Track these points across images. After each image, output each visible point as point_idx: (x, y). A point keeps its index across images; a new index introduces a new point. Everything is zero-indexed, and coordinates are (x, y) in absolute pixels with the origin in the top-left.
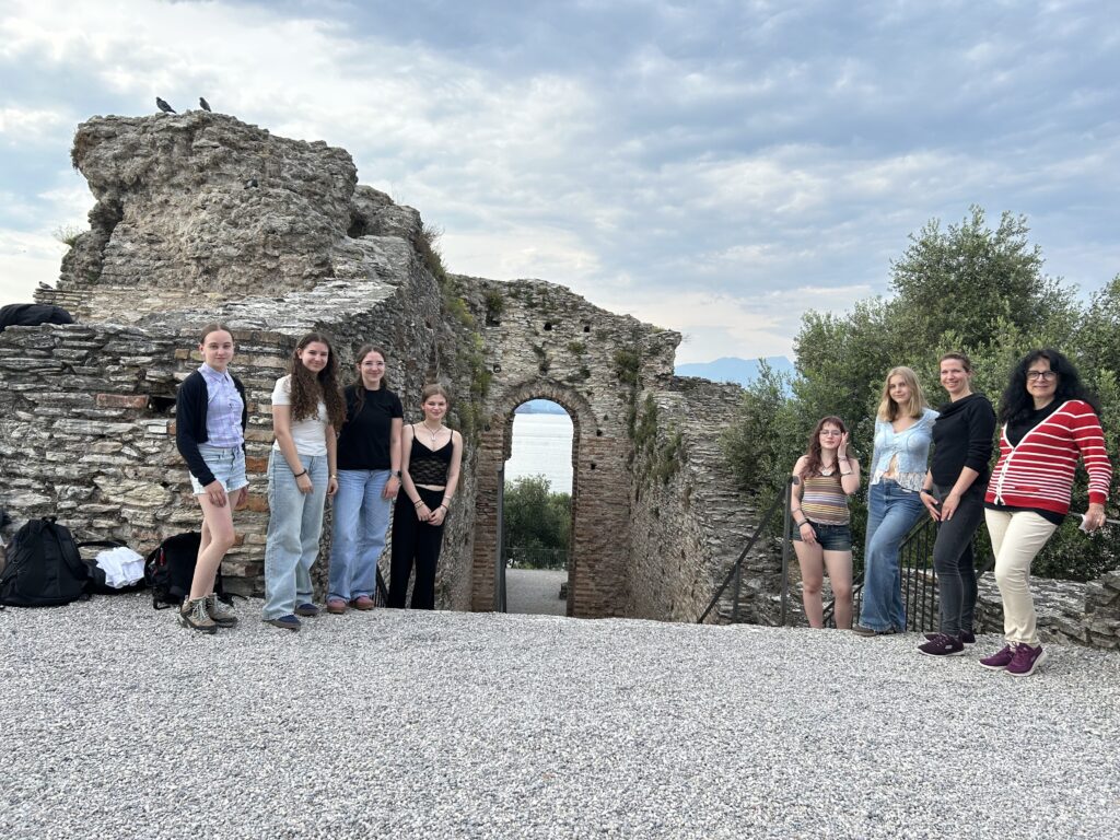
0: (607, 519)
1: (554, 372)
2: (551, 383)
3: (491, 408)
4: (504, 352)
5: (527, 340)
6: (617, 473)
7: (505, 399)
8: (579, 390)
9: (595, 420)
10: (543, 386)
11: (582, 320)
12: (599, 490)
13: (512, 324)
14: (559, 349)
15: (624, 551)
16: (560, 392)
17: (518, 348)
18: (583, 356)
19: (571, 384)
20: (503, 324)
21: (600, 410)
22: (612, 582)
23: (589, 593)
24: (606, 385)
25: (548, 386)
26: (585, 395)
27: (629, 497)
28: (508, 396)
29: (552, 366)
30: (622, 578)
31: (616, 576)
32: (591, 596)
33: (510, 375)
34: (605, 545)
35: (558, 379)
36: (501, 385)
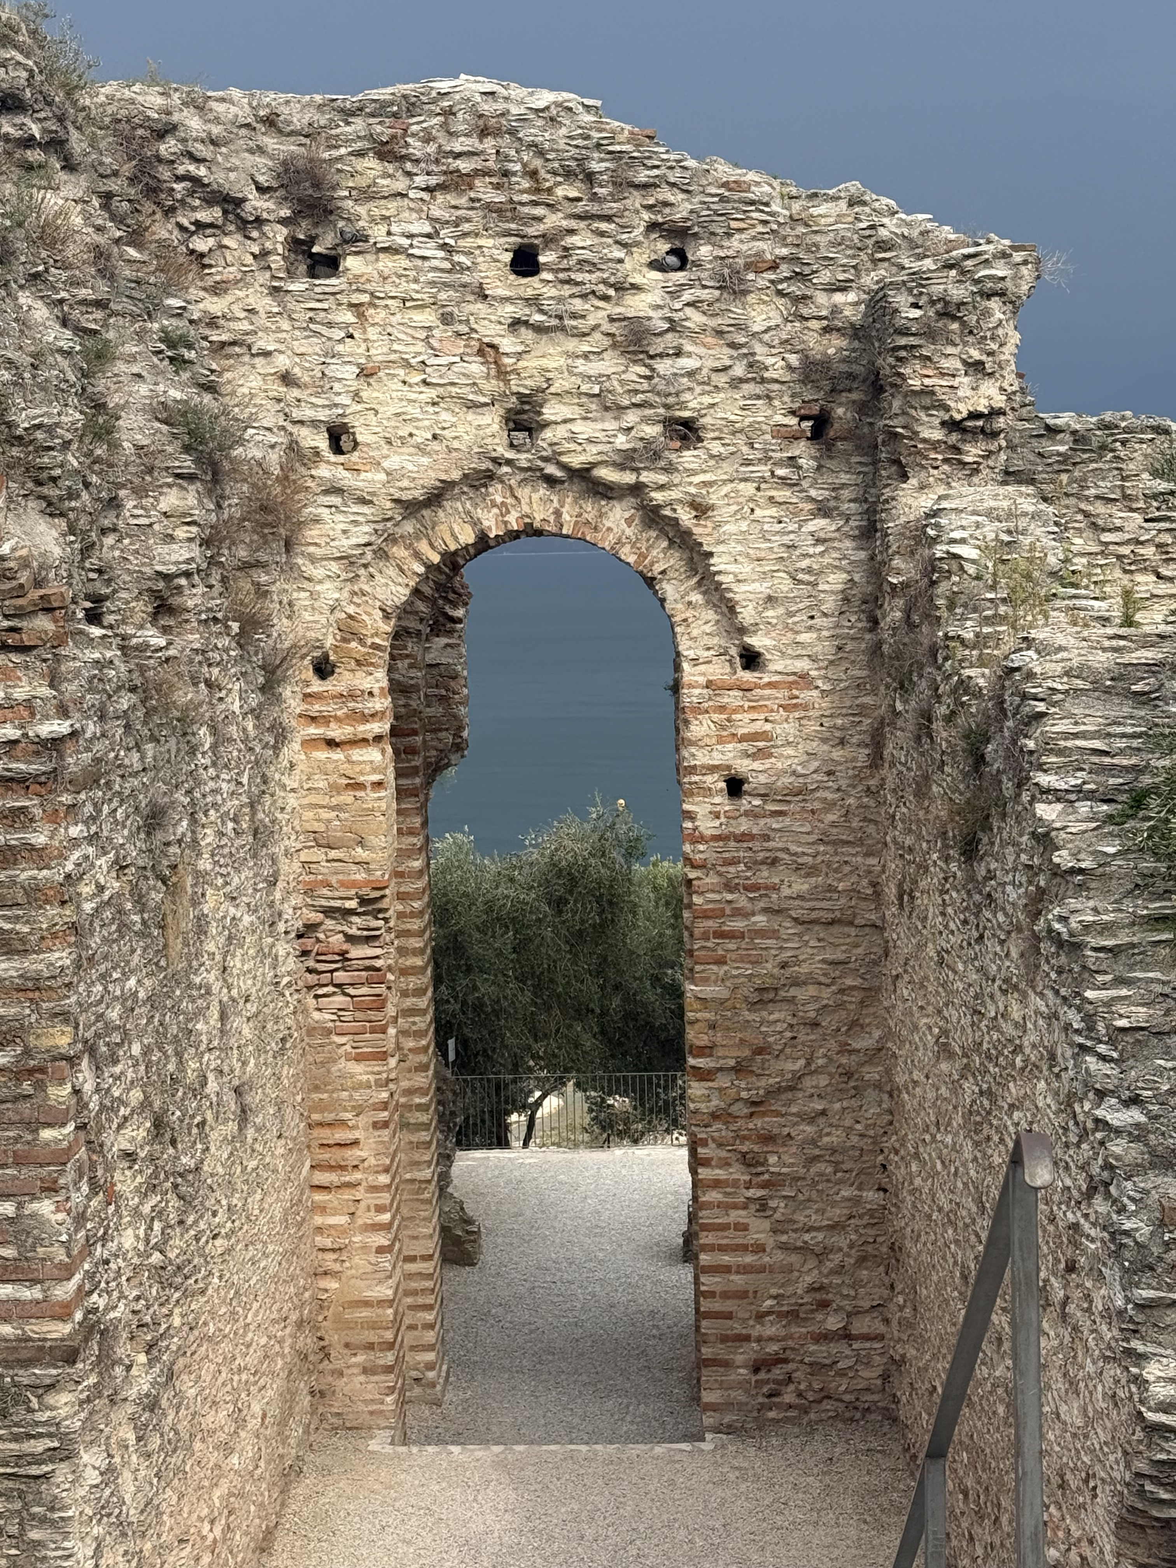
0: (796, 983)
1: (561, 432)
2: (551, 481)
3: (329, 592)
4: (366, 374)
5: (447, 319)
6: (830, 805)
7: (382, 554)
8: (658, 497)
9: (732, 610)
10: (524, 493)
11: (653, 226)
12: (764, 875)
13: (387, 263)
14: (572, 345)
15: (871, 1094)
16: (590, 509)
17: (416, 350)
18: (663, 367)
19: (629, 478)
20: (352, 263)
21: (745, 569)
22: (837, 1213)
23: (749, 1259)
24: (764, 470)
25: (543, 491)
26: (685, 517)
27: (878, 894)
28: (392, 539)
29: (550, 412)
30: (871, 1195)
31: (846, 1192)
32: (761, 1270)
33: (393, 462)
34: (798, 1077)
35: (576, 461)
36: (363, 501)
